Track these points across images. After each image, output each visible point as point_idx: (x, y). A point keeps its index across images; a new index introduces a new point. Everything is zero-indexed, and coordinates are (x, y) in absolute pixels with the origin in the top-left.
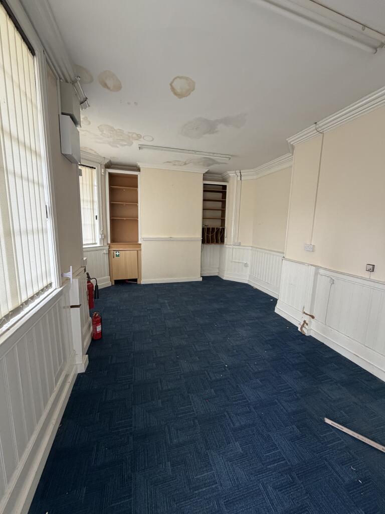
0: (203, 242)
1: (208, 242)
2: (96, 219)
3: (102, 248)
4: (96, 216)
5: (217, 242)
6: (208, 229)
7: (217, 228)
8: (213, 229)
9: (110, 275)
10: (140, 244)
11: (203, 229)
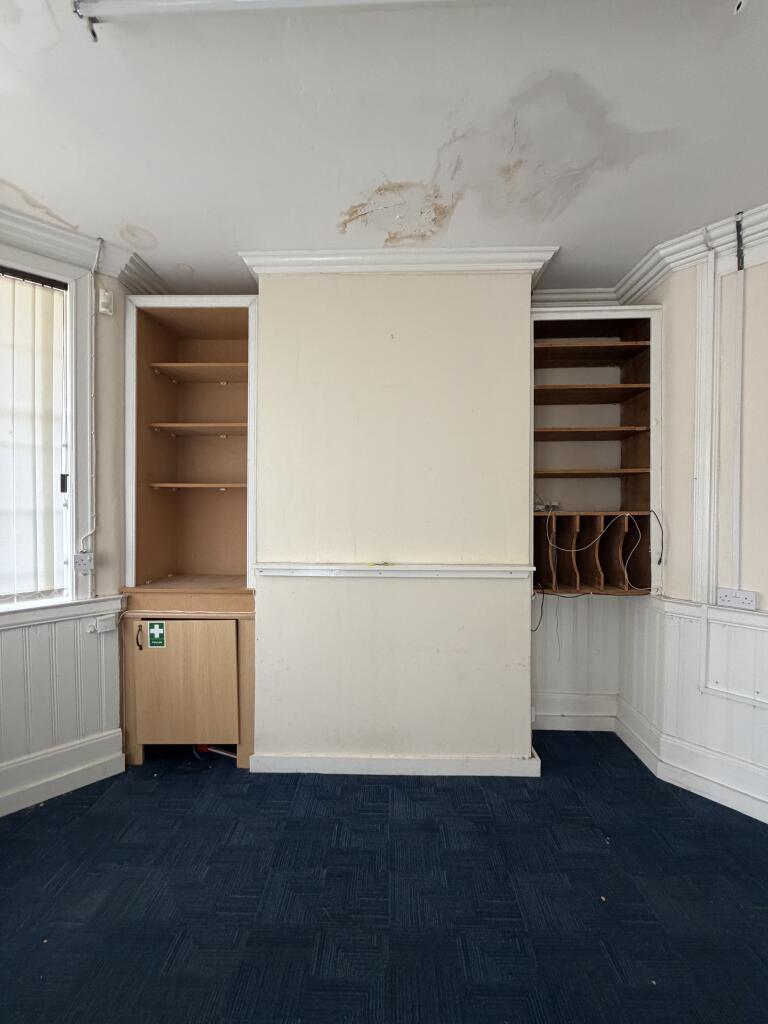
0: (541, 582)
1: (565, 583)
2: (64, 488)
3: (86, 609)
4: (64, 478)
5: (611, 582)
6: (564, 522)
7: (608, 519)
8: (588, 521)
9: (121, 726)
10: (251, 593)
11: (539, 523)
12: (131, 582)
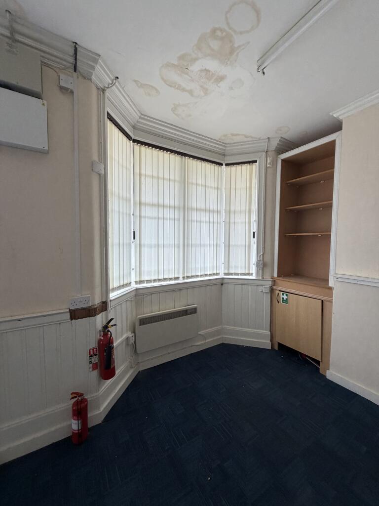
2: (254, 237)
3: (260, 282)
4: (254, 233)
10: (331, 289)
12: (275, 275)
